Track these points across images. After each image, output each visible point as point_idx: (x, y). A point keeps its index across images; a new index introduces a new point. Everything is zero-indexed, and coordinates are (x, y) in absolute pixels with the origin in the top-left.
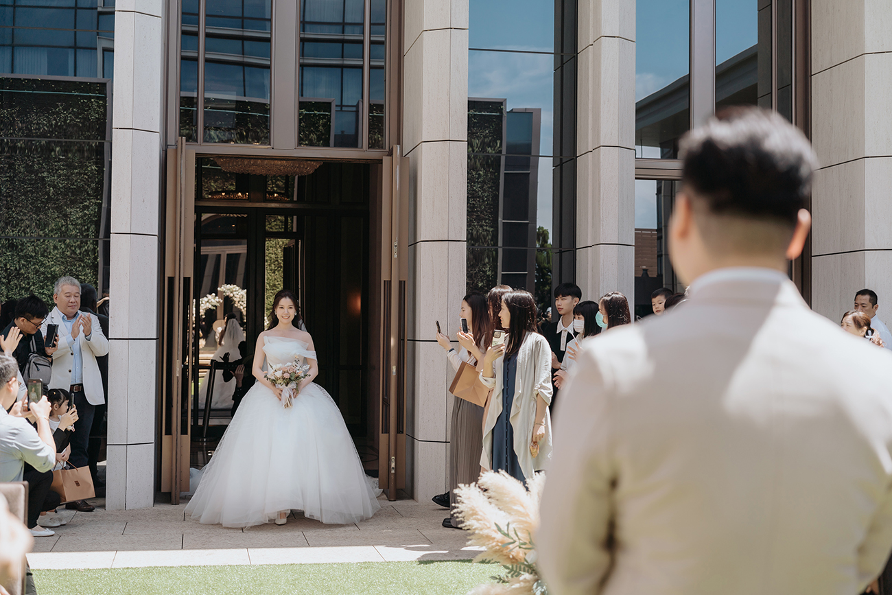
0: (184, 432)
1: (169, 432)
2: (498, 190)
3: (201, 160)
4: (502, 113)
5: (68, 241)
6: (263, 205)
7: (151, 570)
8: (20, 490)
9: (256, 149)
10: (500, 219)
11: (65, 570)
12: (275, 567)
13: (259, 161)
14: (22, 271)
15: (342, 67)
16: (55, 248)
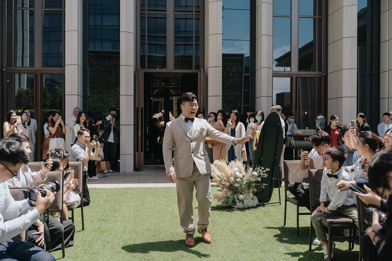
0: (142, 151)
1: (138, 151)
2: (242, 81)
3: (146, 74)
4: (243, 58)
5: (116, 98)
6: (169, 86)
7: (128, 188)
8: (81, 163)
9: (164, 70)
10: (243, 90)
11: (105, 188)
12: (162, 188)
13: (165, 74)
14: (104, 107)
15: (185, 45)
16: (113, 100)
